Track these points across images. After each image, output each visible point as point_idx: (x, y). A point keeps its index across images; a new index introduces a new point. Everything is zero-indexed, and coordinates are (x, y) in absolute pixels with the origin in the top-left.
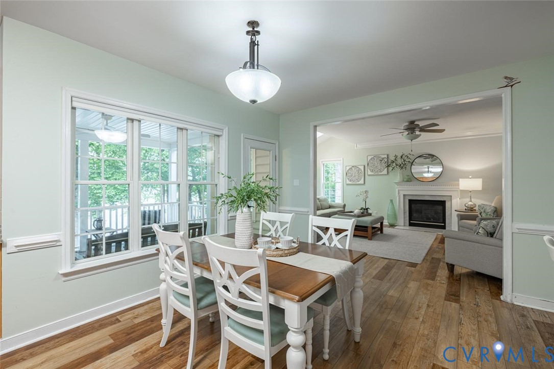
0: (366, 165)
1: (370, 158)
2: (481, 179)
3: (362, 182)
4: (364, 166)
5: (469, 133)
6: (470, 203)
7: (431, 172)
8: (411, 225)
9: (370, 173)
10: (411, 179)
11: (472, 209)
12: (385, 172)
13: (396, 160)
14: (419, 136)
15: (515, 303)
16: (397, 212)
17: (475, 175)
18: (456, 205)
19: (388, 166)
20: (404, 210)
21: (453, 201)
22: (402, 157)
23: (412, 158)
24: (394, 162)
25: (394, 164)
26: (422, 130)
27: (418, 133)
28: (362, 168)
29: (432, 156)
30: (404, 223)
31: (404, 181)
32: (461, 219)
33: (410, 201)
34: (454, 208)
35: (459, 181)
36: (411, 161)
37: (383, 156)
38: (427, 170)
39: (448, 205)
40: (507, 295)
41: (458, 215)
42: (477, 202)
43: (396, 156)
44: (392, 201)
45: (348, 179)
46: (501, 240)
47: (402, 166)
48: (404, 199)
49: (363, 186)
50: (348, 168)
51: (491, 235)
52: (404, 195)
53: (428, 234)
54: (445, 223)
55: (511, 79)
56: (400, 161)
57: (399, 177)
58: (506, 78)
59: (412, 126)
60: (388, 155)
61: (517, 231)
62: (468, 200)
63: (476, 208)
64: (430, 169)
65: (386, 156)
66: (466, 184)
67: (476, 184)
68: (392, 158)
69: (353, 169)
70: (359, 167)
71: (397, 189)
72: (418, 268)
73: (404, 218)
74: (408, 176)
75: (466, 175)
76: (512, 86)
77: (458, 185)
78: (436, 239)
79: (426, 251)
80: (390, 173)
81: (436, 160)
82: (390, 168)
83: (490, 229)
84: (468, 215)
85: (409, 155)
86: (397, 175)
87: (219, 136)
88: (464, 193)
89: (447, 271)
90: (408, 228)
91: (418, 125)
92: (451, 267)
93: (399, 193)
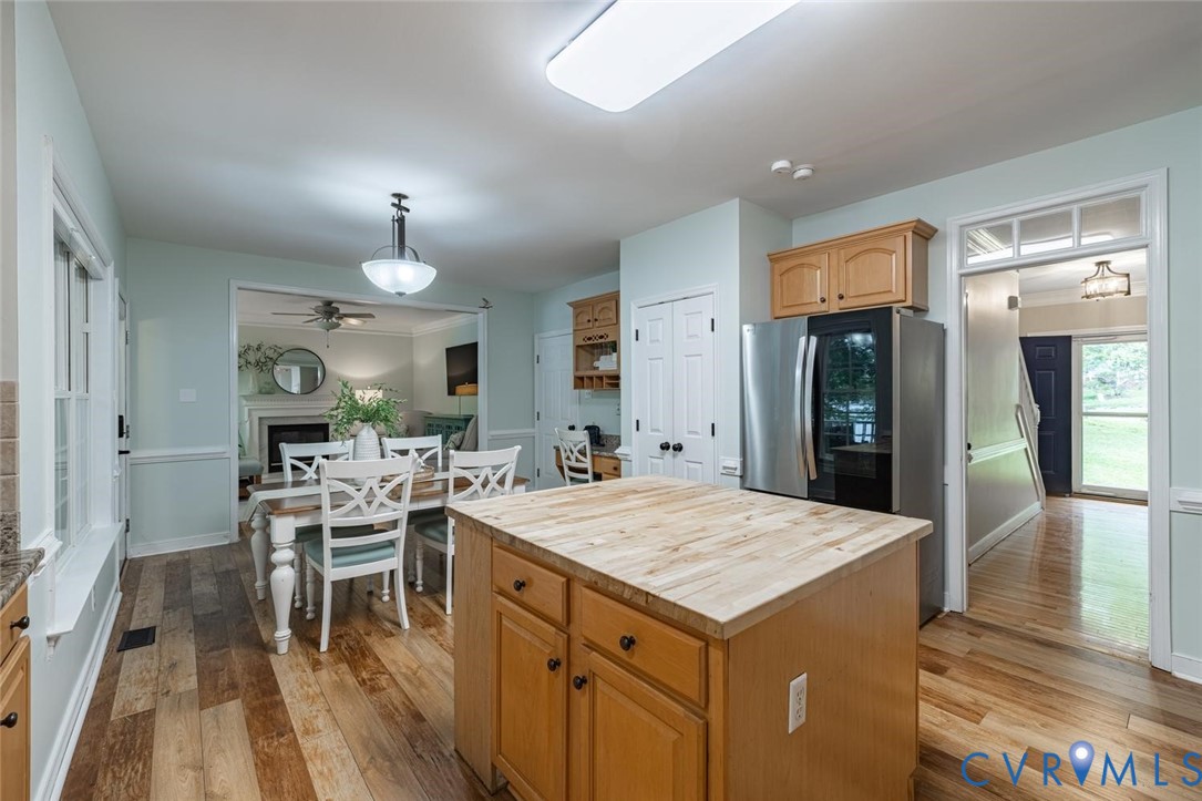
10: (274, 389)
14: (336, 325)
20: (260, 446)
22: (258, 349)
25: (243, 363)
31: (260, 392)
33: (272, 428)
43: (247, 348)
47: (258, 367)
48: (260, 425)
52: (260, 418)
55: (487, 302)
56: (254, 357)
59: (328, 310)
71: (246, 409)
73: (261, 459)
74: (267, 384)
76: (488, 308)
86: (249, 382)
91: (338, 309)
93: (250, 415)
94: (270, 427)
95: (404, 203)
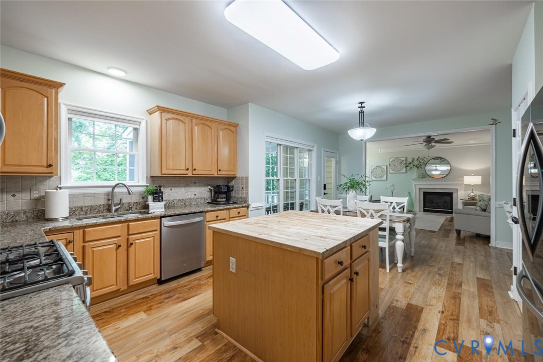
0: (388, 166)
1: (391, 160)
2: (481, 177)
3: (385, 178)
4: (387, 166)
5: (472, 142)
6: (472, 194)
7: (438, 170)
8: (425, 211)
9: (391, 171)
10: (425, 176)
11: (473, 198)
12: (404, 170)
13: (413, 161)
14: (434, 146)
15: (497, 247)
16: (413, 201)
17: (476, 173)
18: (461, 195)
19: (406, 167)
20: (420, 200)
21: (458, 192)
22: (418, 160)
23: (427, 160)
24: (411, 163)
25: (412, 165)
26: (437, 142)
27: (433, 144)
28: (385, 168)
29: (441, 158)
30: (420, 210)
31: (419, 178)
32: (465, 205)
33: (425, 193)
34: (459, 198)
35: (463, 178)
36: (425, 163)
37: (403, 159)
38: (435, 168)
39: (454, 195)
40: (493, 243)
41: (463, 203)
42: (477, 193)
43: (413, 159)
44: (409, 193)
45: (374, 176)
46: (490, 213)
47: (418, 167)
48: (419, 191)
49: (385, 182)
50: (373, 167)
51: (485, 210)
52: (419, 188)
53: (439, 217)
54: (452, 209)
55: (496, 120)
56: (416, 163)
57: (415, 174)
58: (493, 119)
59: (429, 139)
60: (406, 158)
61: (499, 206)
62: (471, 191)
63: (477, 198)
64: (437, 168)
65: (405, 159)
66: (469, 180)
67: (477, 180)
68: (410, 160)
69: (377, 168)
70: (383, 167)
71: (414, 184)
72: (436, 233)
73: (420, 206)
74: (423, 174)
75: (469, 173)
76: (496, 124)
77: (463, 181)
78: (446, 220)
79: (440, 226)
80: (408, 172)
81: (444, 161)
82: (408, 168)
83: (483, 207)
84: (470, 202)
85: (424, 159)
86: (414, 173)
87: (311, 150)
88: (468, 187)
89: (456, 234)
90: (422, 213)
91: (434, 139)
92: (459, 232)
93: (415, 187)
94: (424, 192)
95: (363, 105)
